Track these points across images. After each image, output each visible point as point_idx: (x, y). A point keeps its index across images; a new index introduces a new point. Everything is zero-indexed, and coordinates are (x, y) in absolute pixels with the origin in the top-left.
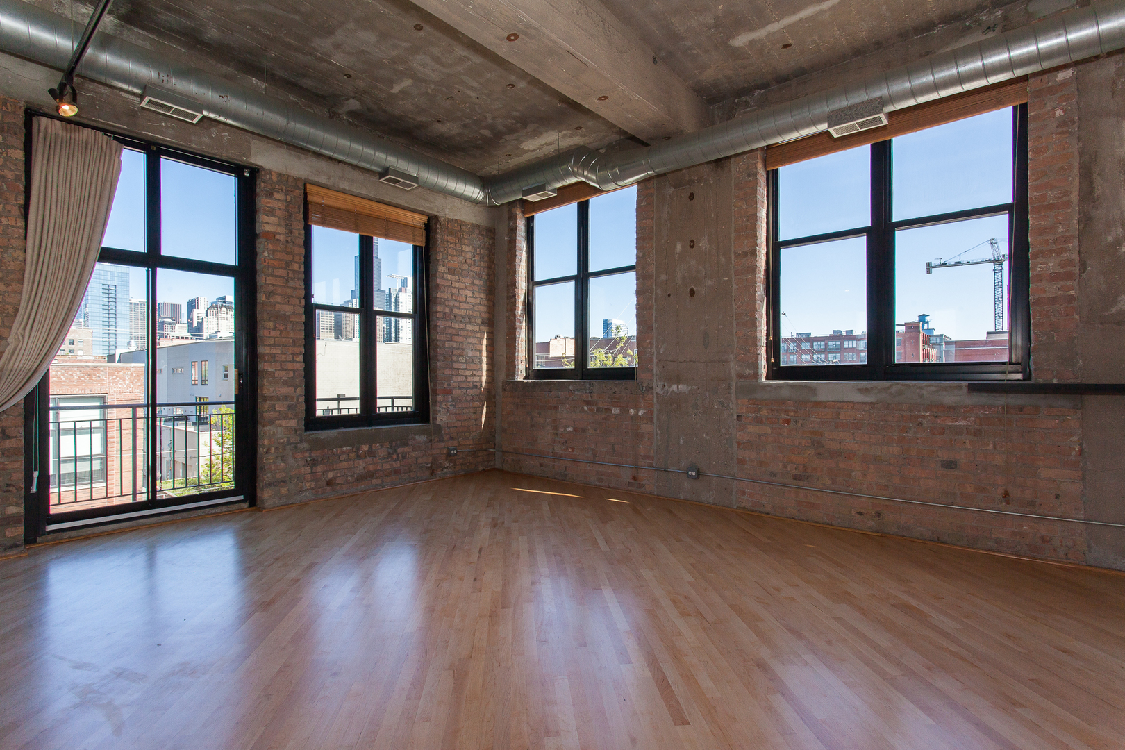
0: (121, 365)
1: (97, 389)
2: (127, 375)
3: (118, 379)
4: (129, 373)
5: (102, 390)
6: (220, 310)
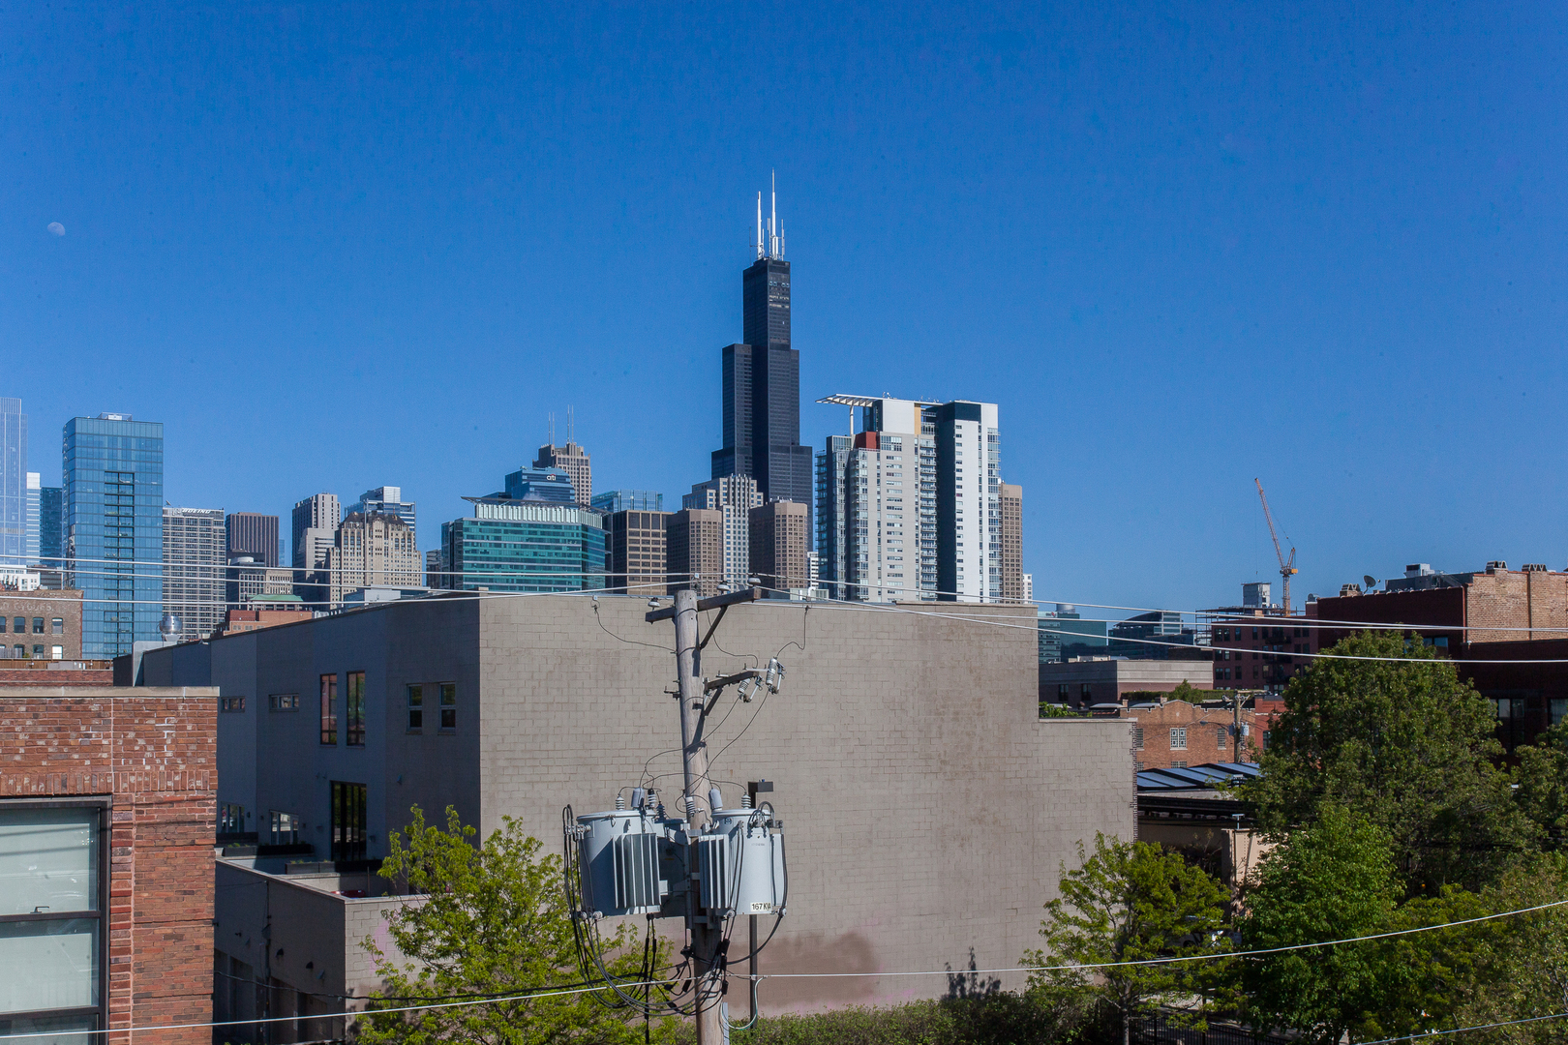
0: (149, 692)
1: (83, 780)
2: (167, 727)
3: (141, 742)
4: (174, 720)
5: (97, 783)
6: (371, 528)
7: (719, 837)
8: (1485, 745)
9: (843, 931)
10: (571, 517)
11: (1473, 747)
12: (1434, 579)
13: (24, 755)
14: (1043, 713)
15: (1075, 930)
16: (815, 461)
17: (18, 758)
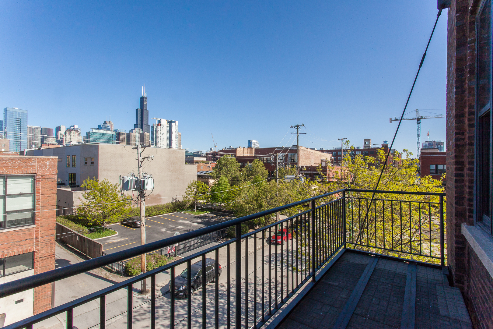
0: (44, 157)
1: (30, 171)
2: (48, 163)
3: (42, 165)
5: (33, 172)
6: (72, 132)
7: (144, 179)
8: (239, 168)
9: (157, 194)
10: (110, 133)
11: (237, 169)
12: (233, 148)
13: (18, 167)
14: (185, 164)
15: (190, 192)
16: (151, 127)
17: (16, 167)
